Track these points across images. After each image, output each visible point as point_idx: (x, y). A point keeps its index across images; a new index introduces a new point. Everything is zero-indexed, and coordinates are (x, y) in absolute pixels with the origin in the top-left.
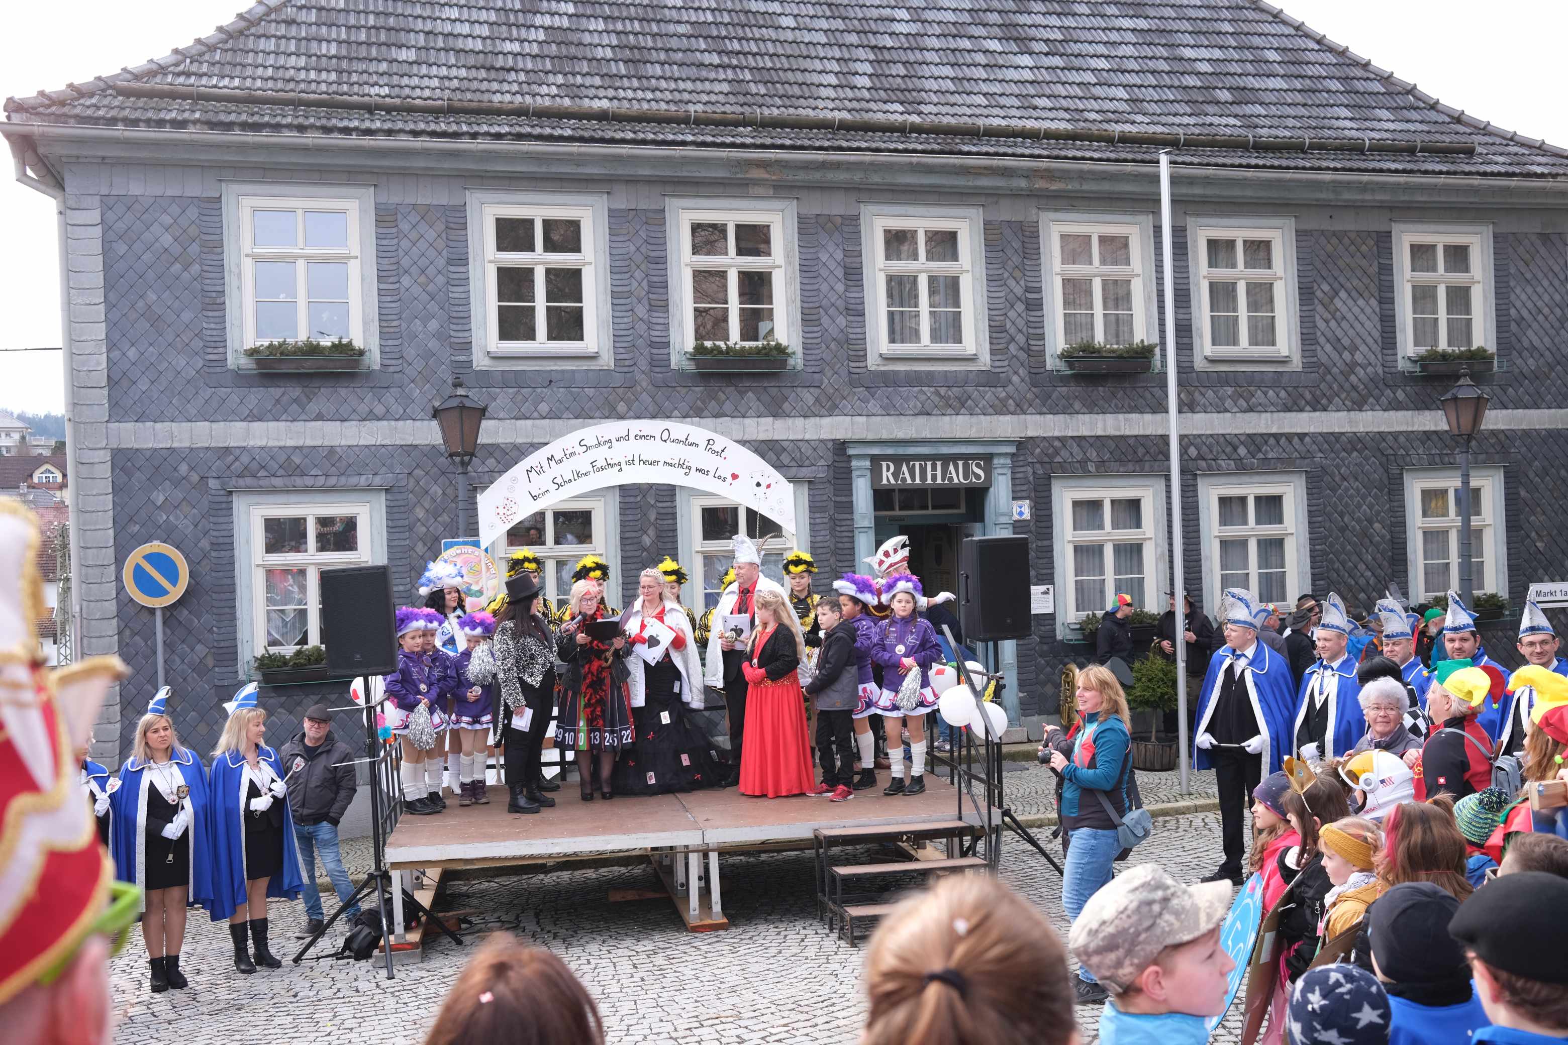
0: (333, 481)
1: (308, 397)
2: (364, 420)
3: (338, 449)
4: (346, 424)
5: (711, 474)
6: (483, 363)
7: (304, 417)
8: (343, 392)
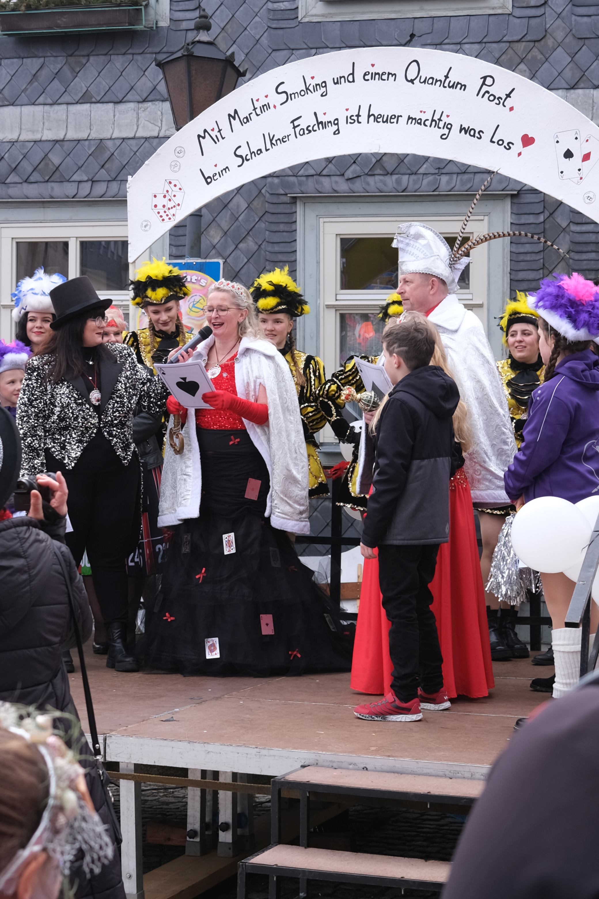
0: (100, 189)
1: (73, 70)
2: (144, 101)
3: (109, 144)
4: (122, 107)
5: (486, 136)
6: (314, 12)
7: (66, 98)
8: (118, 62)
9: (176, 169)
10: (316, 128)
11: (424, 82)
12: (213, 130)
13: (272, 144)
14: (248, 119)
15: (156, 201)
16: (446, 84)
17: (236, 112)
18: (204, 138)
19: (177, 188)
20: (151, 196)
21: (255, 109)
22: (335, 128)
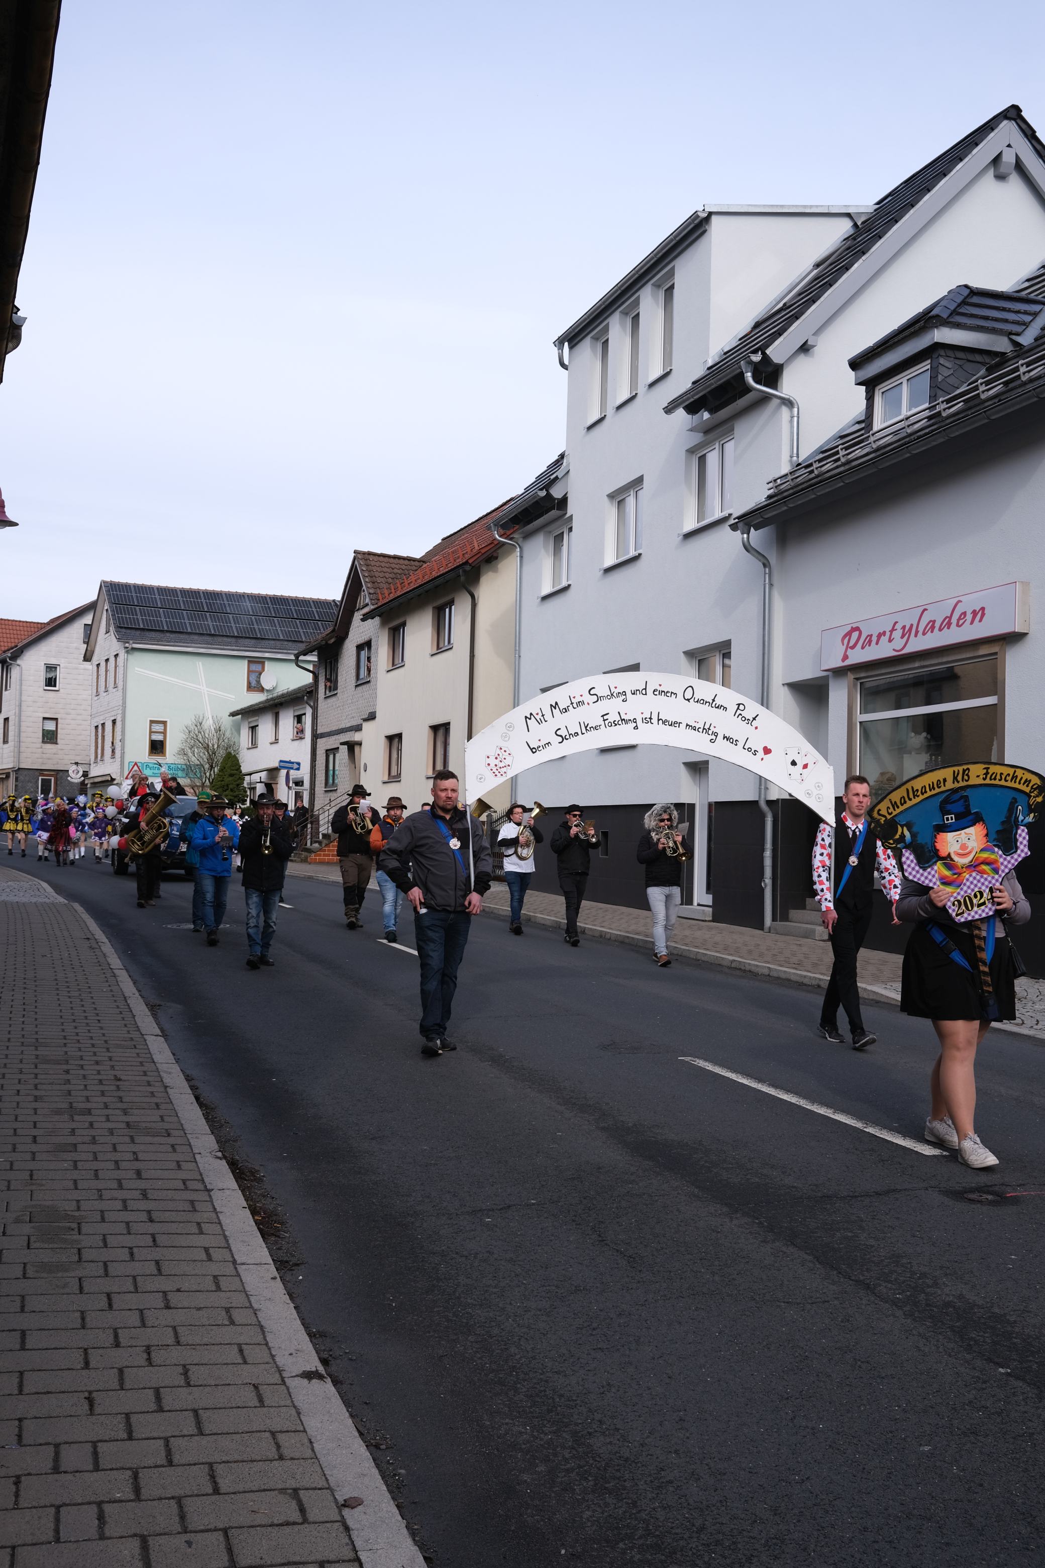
9: (507, 739)
10: (620, 722)
11: (697, 702)
12: (537, 714)
13: (586, 730)
14: (566, 710)
15: (488, 761)
16: (713, 705)
17: (556, 703)
18: (530, 719)
19: (507, 753)
20: (485, 757)
21: (572, 703)
22: (635, 724)
